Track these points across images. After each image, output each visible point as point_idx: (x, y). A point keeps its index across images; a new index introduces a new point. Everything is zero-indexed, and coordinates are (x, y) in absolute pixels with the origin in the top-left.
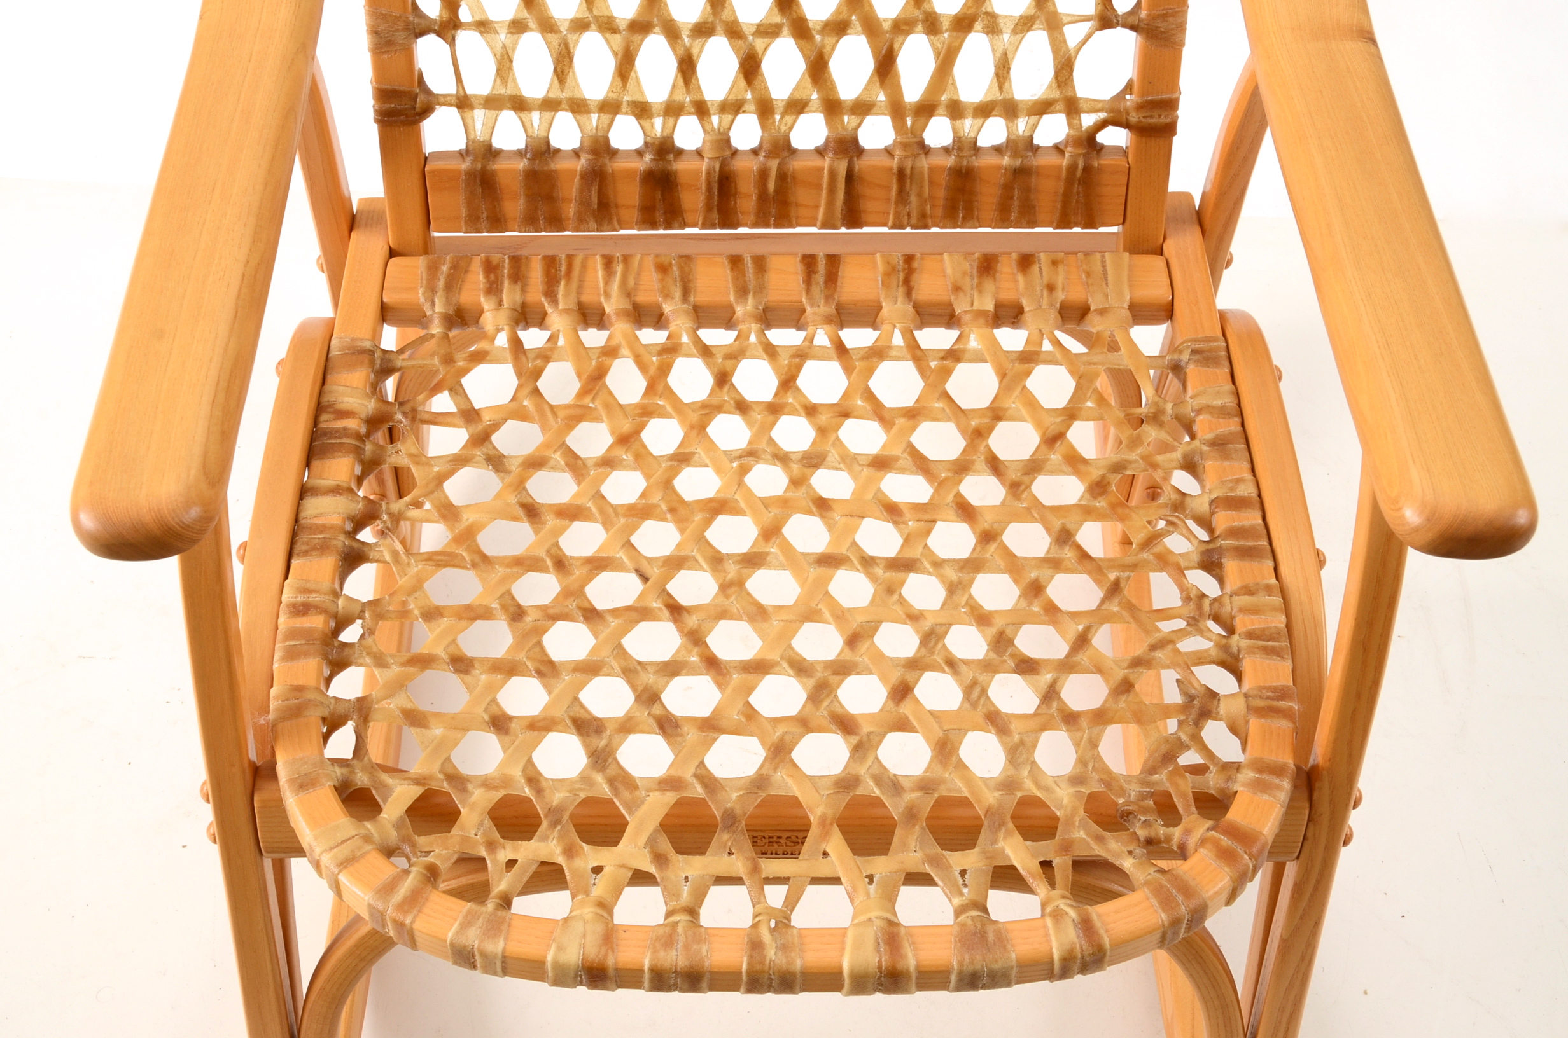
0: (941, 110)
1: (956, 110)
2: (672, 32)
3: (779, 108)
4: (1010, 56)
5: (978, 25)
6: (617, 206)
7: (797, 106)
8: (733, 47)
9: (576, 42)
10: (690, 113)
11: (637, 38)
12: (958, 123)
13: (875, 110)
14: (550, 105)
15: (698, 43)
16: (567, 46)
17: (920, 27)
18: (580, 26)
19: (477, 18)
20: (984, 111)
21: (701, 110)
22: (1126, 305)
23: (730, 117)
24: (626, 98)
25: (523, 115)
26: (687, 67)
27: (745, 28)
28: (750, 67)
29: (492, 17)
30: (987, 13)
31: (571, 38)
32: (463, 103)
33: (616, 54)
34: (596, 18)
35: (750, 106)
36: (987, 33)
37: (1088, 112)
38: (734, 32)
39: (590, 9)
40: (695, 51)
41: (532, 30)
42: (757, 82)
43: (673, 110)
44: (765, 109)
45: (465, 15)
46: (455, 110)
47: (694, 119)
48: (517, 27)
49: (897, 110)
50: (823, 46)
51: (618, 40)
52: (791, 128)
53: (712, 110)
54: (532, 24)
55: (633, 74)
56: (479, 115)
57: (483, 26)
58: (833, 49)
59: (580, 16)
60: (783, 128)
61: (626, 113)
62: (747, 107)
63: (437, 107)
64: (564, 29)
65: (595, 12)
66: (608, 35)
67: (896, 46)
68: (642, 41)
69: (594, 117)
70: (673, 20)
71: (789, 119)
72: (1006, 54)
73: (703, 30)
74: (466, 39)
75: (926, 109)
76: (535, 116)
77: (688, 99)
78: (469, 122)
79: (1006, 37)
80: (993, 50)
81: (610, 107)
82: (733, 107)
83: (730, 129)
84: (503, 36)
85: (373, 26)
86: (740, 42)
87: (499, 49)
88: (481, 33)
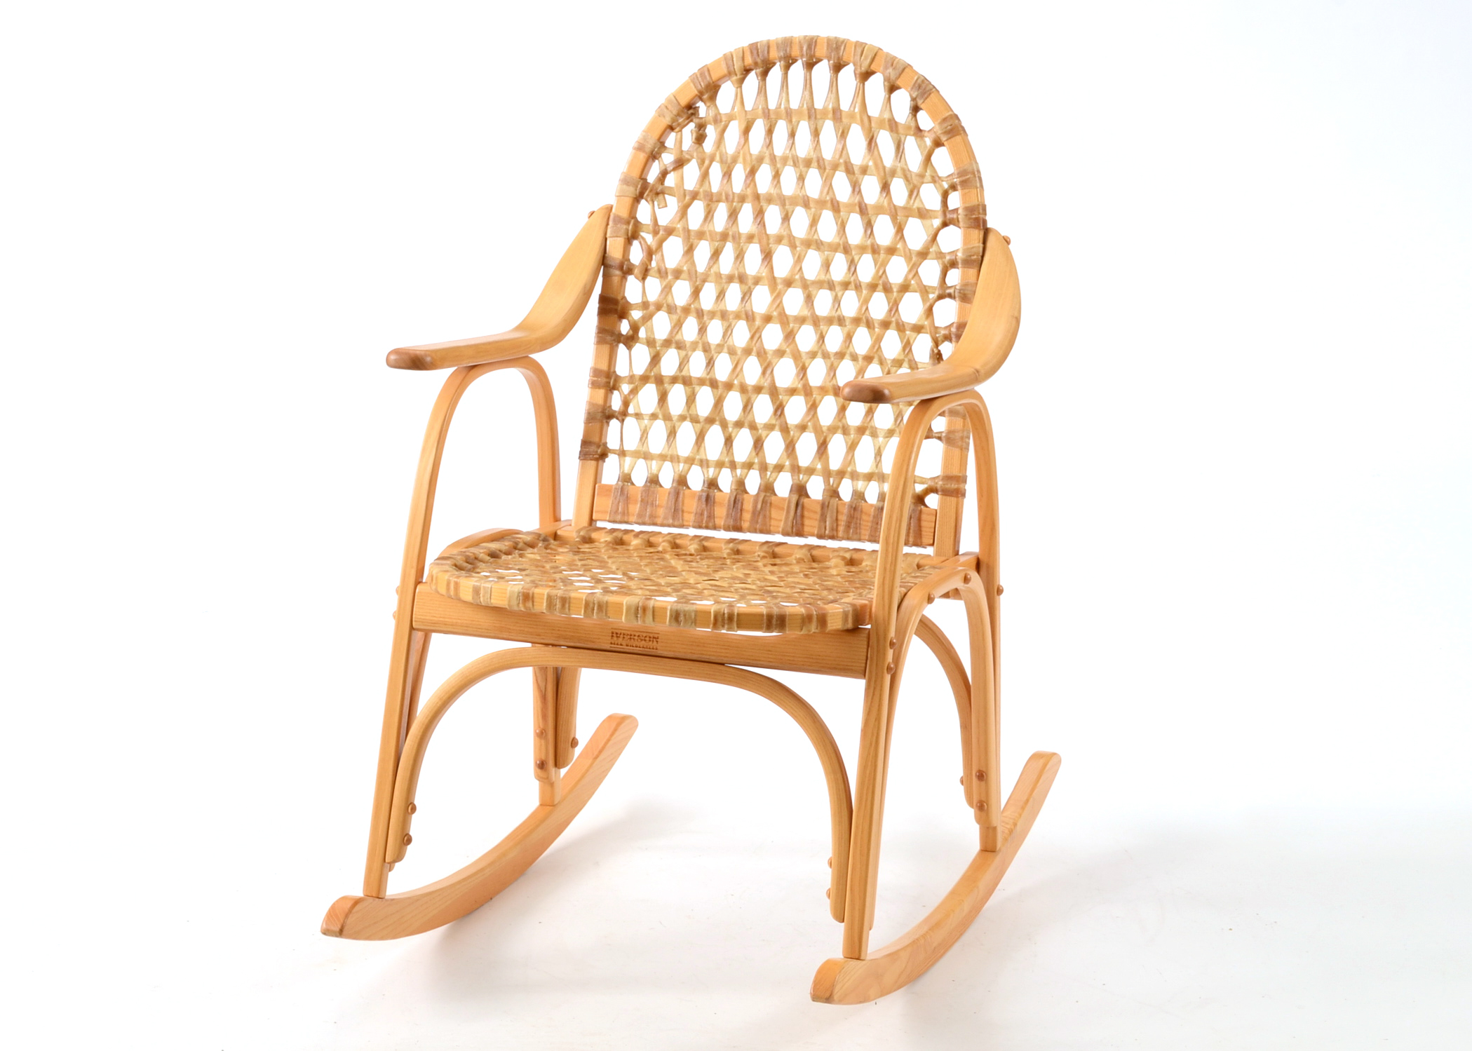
0: (847, 475)
1: (854, 476)
2: (724, 425)
3: (771, 468)
4: (882, 449)
5: (867, 432)
6: (683, 511)
7: (779, 468)
8: (751, 434)
9: (679, 426)
10: (727, 467)
11: (707, 426)
12: (855, 482)
13: (816, 473)
14: (663, 458)
15: (735, 430)
16: (674, 427)
17: (840, 431)
18: (682, 418)
19: (636, 412)
20: (869, 477)
21: (733, 465)
22: (916, 563)
23: (746, 471)
24: (698, 457)
25: (649, 462)
26: (729, 441)
27: (758, 425)
28: (758, 444)
29: (643, 412)
30: (872, 427)
31: (677, 424)
32: (622, 453)
33: (696, 433)
34: (690, 415)
35: (756, 466)
36: (872, 436)
37: (919, 483)
38: (753, 427)
39: (688, 411)
40: (733, 435)
41: (660, 419)
42: (760, 454)
43: (720, 465)
44: (764, 468)
45: (631, 410)
46: (617, 456)
47: (729, 470)
48: (654, 416)
49: (827, 474)
50: (793, 436)
51: (698, 426)
52: (775, 480)
53: (737, 467)
54: (660, 416)
55: (703, 445)
56: (628, 460)
57: (638, 416)
58: (798, 439)
59: (683, 413)
60: (771, 479)
61: (696, 465)
62: (755, 466)
63: (609, 454)
64: (675, 419)
65: (690, 412)
66: (694, 424)
67: (828, 440)
68: (709, 428)
69: (681, 465)
70: (725, 419)
71: (774, 475)
72: (879, 448)
73: (739, 424)
74: (629, 421)
75: (841, 474)
76: (654, 462)
77: (727, 460)
78: (622, 462)
79: (881, 439)
80: (874, 446)
81: (690, 461)
82: (749, 466)
83: (745, 478)
84: (646, 422)
85: (588, 410)
86: (755, 432)
87: (643, 428)
88: (637, 419)
